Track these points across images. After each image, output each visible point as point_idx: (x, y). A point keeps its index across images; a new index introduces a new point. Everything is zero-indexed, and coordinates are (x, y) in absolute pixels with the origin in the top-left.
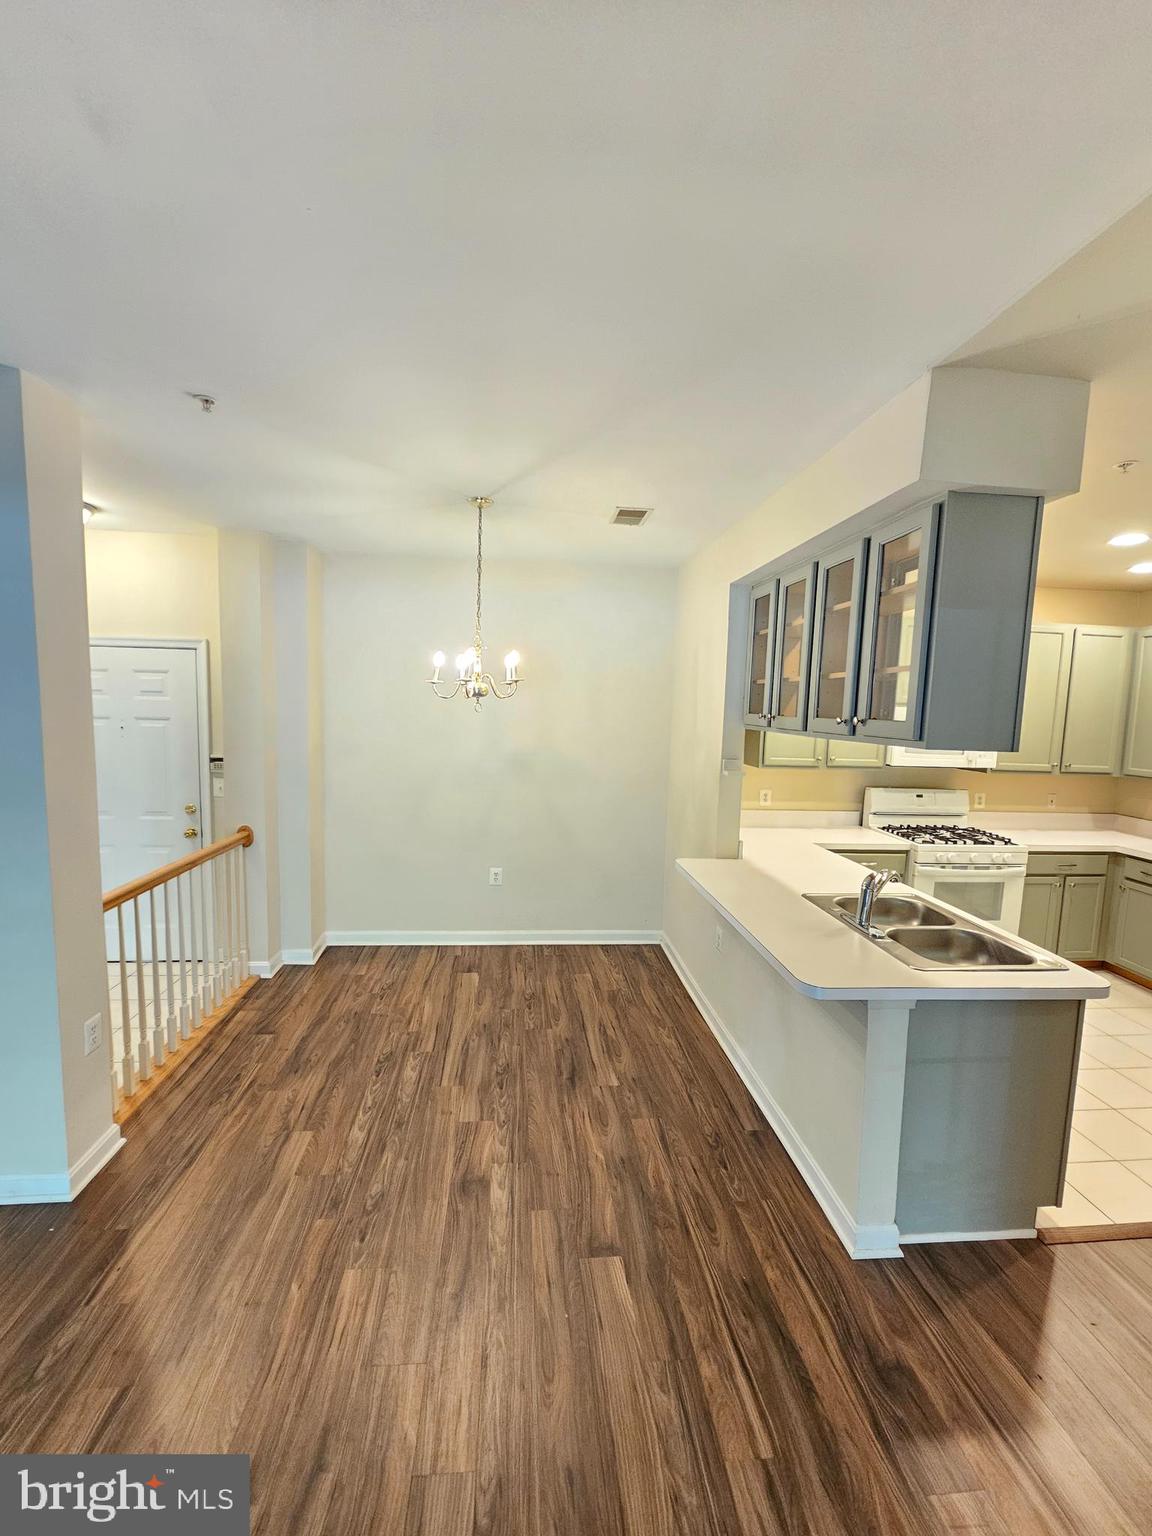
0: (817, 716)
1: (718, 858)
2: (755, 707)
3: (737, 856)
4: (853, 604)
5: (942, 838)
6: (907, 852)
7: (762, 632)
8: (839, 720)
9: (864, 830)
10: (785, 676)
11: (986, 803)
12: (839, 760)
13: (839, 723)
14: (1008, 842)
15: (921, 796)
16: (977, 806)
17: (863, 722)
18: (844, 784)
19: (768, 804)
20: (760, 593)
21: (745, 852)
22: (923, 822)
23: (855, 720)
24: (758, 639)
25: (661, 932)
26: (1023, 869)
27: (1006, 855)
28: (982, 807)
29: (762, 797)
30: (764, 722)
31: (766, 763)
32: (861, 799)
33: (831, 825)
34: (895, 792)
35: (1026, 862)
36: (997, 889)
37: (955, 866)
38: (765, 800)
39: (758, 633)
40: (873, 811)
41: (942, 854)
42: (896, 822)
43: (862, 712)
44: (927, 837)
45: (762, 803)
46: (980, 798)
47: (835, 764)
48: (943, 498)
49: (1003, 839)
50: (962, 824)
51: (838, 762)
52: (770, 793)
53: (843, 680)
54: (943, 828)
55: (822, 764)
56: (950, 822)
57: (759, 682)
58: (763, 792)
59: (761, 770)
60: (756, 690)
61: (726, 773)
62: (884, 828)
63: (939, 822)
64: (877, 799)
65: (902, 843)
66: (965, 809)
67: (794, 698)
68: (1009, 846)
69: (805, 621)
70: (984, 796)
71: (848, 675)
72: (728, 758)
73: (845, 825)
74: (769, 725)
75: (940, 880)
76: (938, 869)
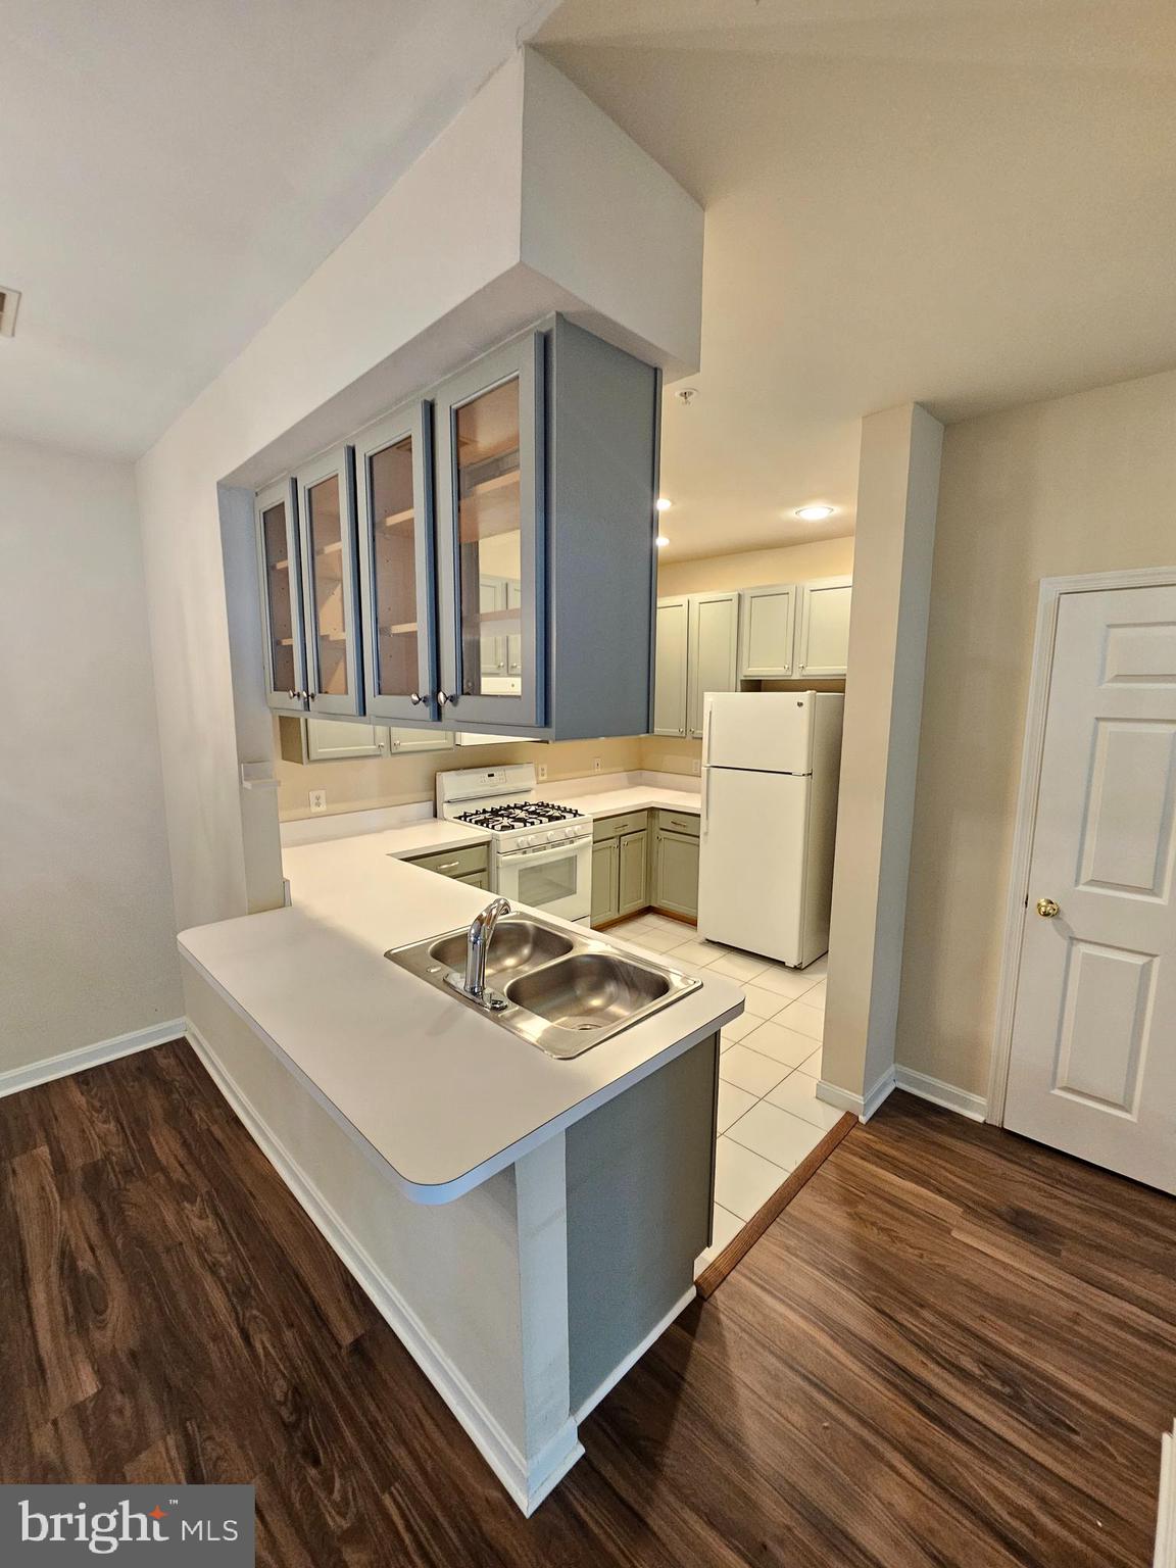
0: (380, 693)
1: (250, 914)
2: (282, 681)
3: (282, 902)
4: (418, 513)
5: (517, 820)
6: (488, 844)
7: (280, 566)
8: (415, 698)
9: (441, 824)
10: (322, 632)
11: (548, 775)
12: (406, 745)
13: (416, 703)
14: (576, 814)
15: (492, 775)
16: (541, 778)
17: (453, 699)
18: (412, 773)
19: (323, 808)
20: (268, 501)
21: (296, 894)
22: (496, 804)
23: (441, 697)
24: (275, 578)
25: (185, 1019)
26: (590, 838)
27: (576, 828)
28: (545, 778)
29: (313, 800)
30: (298, 704)
31: (313, 756)
32: (433, 786)
33: (404, 824)
34: (466, 774)
35: (592, 831)
36: (571, 862)
37: (535, 848)
38: (318, 805)
39: (274, 567)
40: (449, 799)
41: (522, 838)
42: (471, 808)
43: (449, 684)
44: (506, 821)
45: (314, 809)
46: (543, 770)
47: (400, 750)
48: (549, 323)
49: (570, 811)
50: (533, 799)
51: (404, 746)
52: (322, 794)
53: (412, 636)
54: (516, 807)
55: (385, 751)
56: (520, 800)
57: (285, 642)
58: (312, 795)
59: (306, 767)
60: (282, 656)
61: (247, 785)
62: (460, 818)
63: (512, 801)
64: (451, 785)
65: (480, 833)
66: (532, 783)
67: (342, 664)
68: (578, 818)
69: (344, 545)
70: (545, 767)
71: (421, 626)
72: (250, 762)
73: (419, 820)
74: (307, 706)
75: (523, 867)
76: (519, 856)
